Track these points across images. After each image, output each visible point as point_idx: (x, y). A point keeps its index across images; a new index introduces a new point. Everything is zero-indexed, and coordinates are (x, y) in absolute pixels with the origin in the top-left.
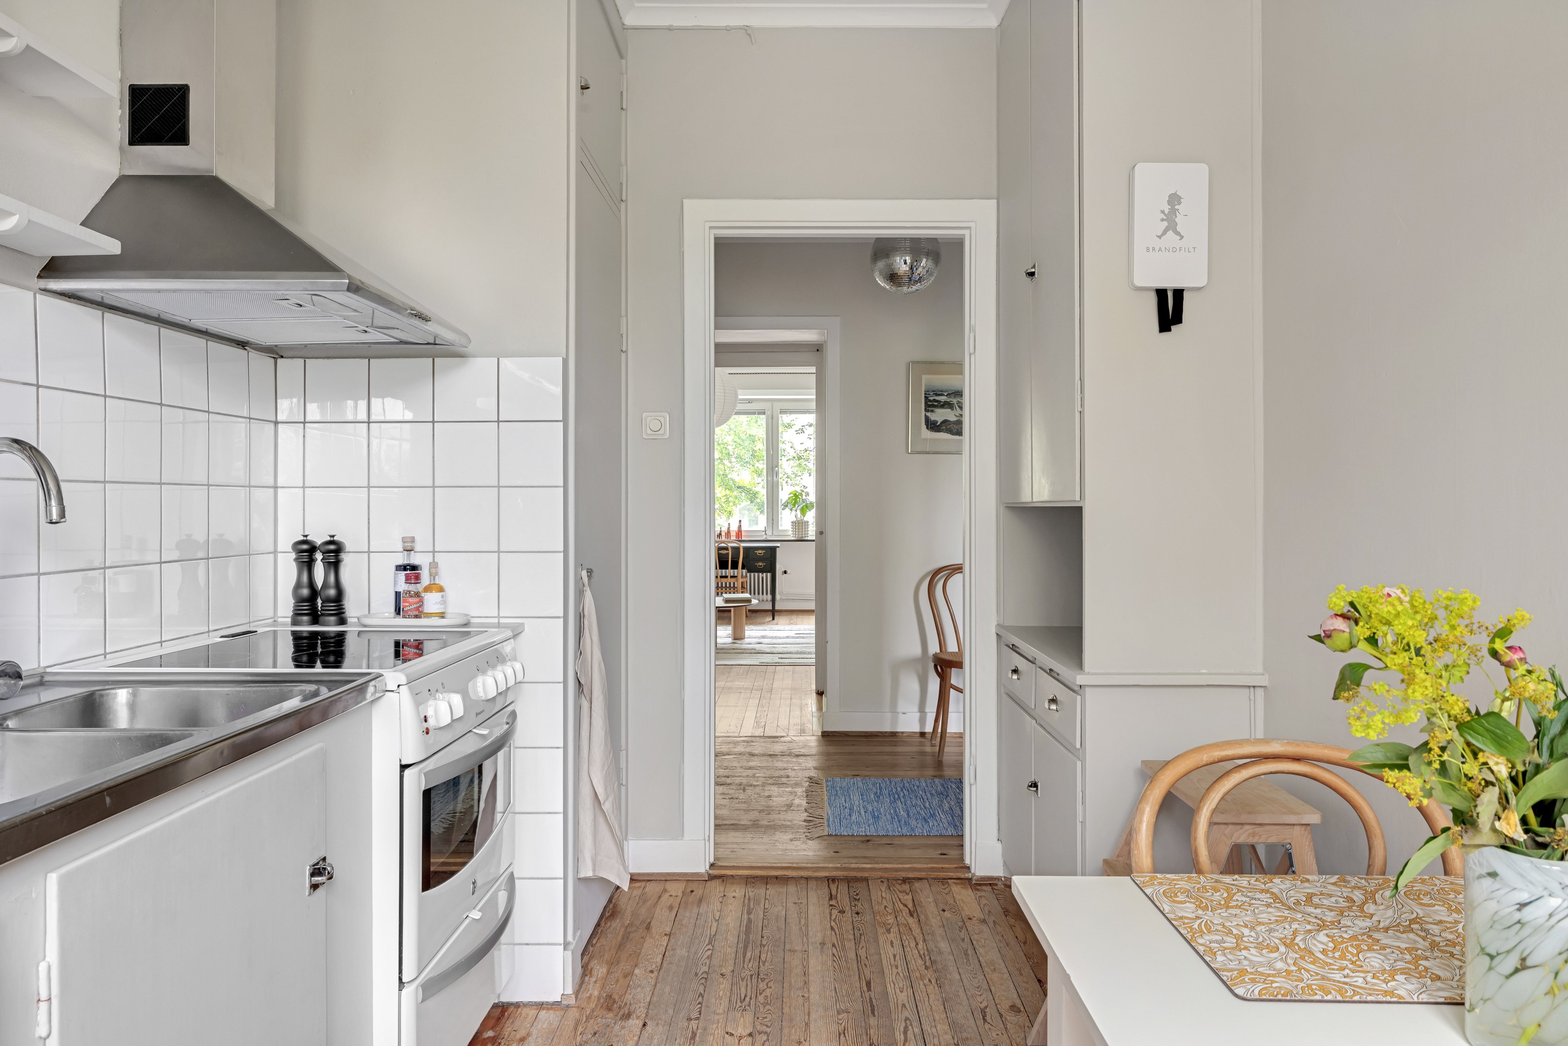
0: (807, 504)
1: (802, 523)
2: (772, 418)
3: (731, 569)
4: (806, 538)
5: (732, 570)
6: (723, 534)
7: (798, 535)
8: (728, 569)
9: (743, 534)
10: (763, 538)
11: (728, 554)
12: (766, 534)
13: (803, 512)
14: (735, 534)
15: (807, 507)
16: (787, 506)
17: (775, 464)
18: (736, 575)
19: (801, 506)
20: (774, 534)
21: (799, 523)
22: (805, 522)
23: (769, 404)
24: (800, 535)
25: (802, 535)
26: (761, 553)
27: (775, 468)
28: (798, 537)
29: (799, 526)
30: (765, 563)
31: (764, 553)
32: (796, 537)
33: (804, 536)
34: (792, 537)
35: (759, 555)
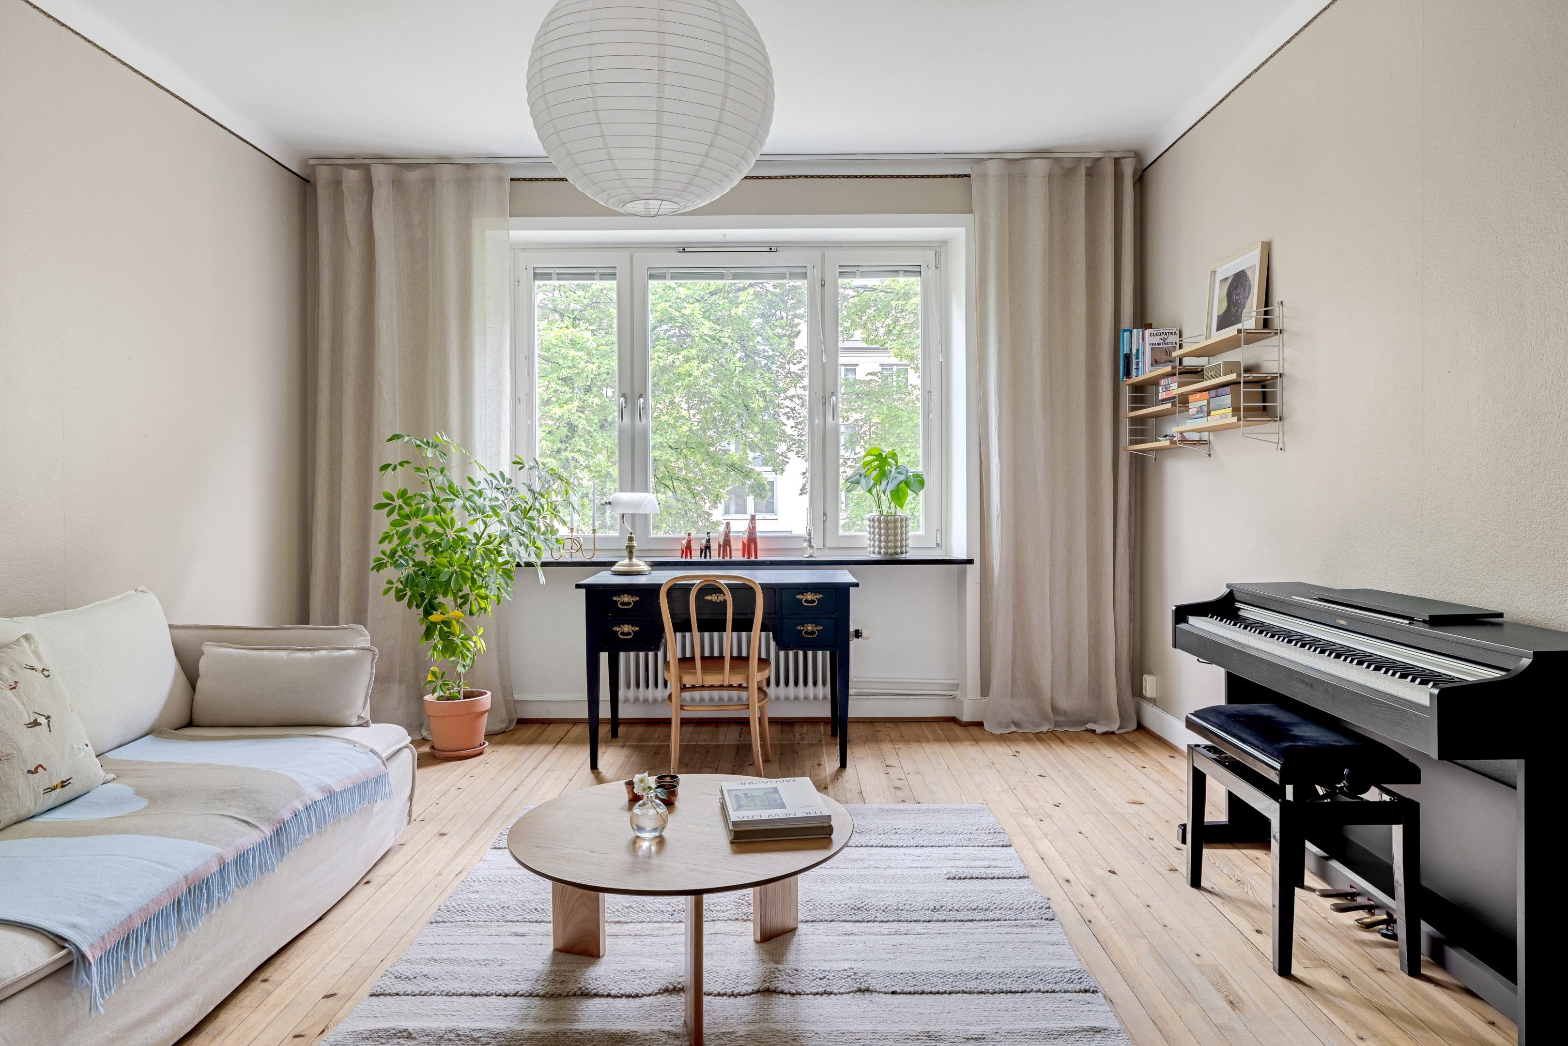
0: (907, 477)
1: (895, 521)
2: (823, 285)
3: (733, 630)
4: (903, 557)
5: (735, 634)
6: (714, 546)
7: (887, 547)
8: (725, 631)
9: (760, 546)
10: (805, 557)
11: (724, 603)
12: (811, 546)
13: (898, 496)
14: (741, 547)
15: (907, 483)
16: (858, 483)
17: (829, 389)
18: (744, 654)
19: (895, 482)
20: (828, 546)
21: (887, 522)
22: (902, 520)
23: (816, 254)
24: (890, 548)
25: (896, 547)
26: (810, 597)
27: (831, 396)
28: (891, 554)
29: (887, 529)
30: (821, 628)
31: (818, 599)
32: (886, 553)
33: (899, 550)
34: (874, 553)
35: (805, 604)
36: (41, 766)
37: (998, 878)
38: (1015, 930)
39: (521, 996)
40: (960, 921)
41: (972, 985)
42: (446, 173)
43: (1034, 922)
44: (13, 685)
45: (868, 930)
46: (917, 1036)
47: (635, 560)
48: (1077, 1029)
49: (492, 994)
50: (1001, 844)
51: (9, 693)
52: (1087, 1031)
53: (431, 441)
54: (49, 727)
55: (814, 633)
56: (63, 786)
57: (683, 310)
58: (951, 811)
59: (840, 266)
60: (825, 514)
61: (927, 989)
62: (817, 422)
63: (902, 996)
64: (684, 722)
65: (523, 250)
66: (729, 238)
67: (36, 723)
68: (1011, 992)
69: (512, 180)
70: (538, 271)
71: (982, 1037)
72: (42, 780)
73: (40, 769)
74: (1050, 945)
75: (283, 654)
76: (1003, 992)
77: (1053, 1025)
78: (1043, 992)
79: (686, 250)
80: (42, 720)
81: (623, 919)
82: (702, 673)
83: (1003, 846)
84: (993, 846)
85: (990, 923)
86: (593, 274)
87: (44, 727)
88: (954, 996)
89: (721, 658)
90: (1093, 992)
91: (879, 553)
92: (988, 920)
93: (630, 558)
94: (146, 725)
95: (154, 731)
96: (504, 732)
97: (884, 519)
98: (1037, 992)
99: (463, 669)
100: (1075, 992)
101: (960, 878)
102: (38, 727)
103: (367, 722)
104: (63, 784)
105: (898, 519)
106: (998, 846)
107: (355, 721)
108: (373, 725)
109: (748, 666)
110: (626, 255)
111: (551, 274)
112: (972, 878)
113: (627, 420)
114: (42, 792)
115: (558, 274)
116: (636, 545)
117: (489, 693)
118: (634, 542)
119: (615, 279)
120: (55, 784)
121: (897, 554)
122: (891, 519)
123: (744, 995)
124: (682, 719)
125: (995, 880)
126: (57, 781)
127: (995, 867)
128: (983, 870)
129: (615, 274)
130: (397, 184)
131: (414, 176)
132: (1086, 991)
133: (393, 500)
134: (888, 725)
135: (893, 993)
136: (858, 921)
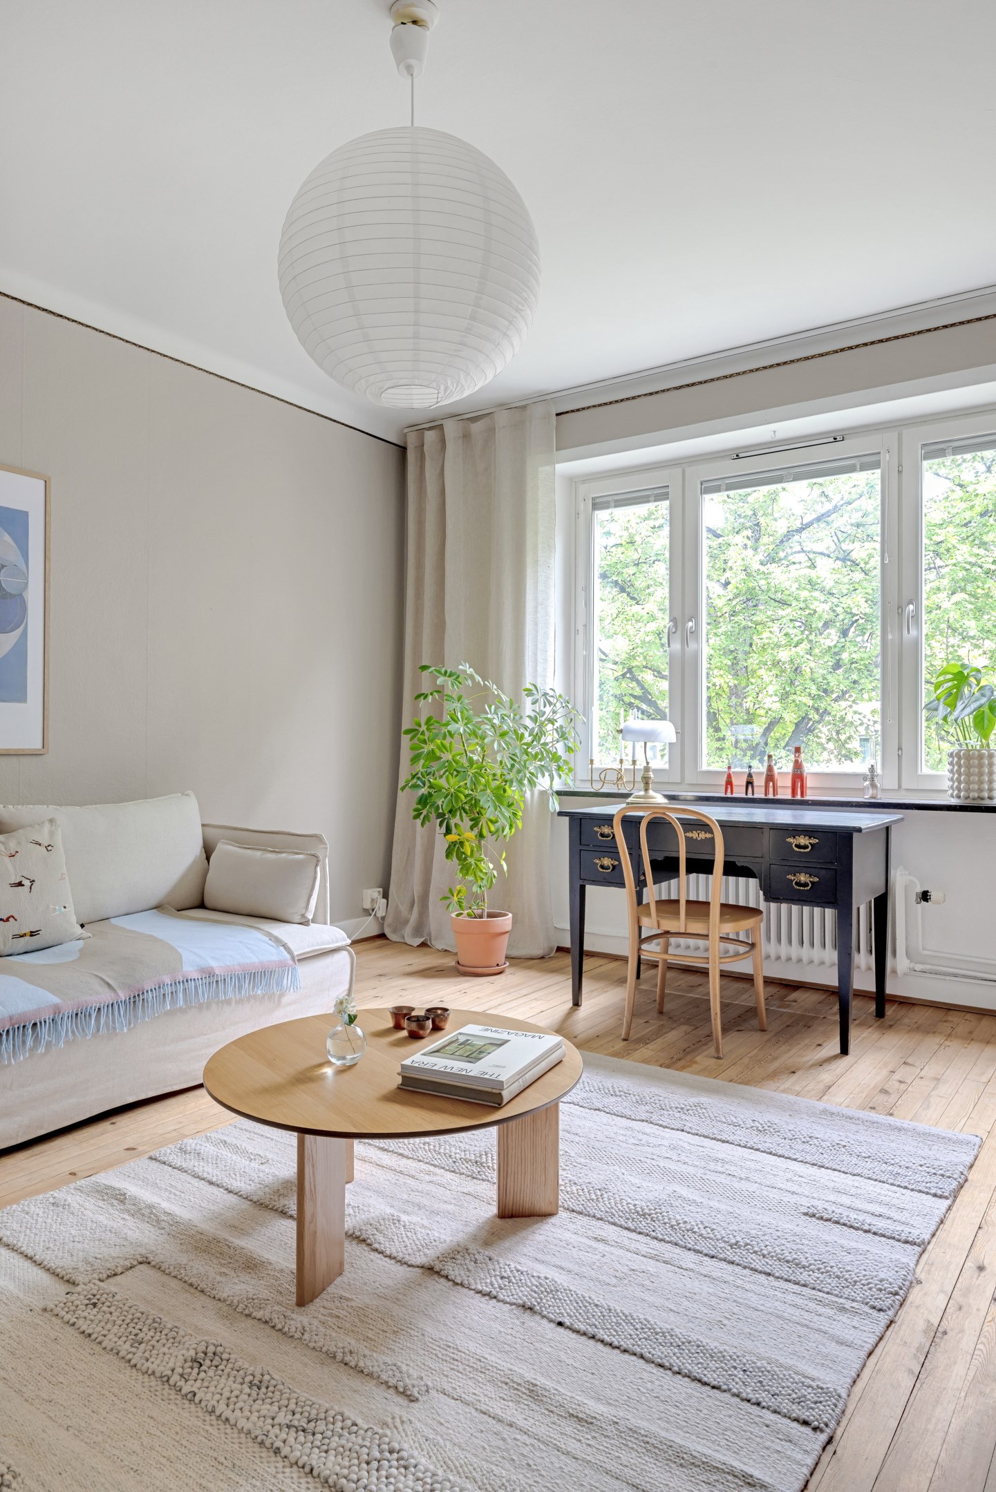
1: (980, 757)
2: (900, 472)
5: (704, 877)
7: (968, 790)
9: (809, 783)
10: (866, 798)
12: (873, 785)
15: (991, 708)
16: (936, 709)
19: (974, 707)
20: (903, 787)
21: (969, 758)
22: (988, 756)
23: (889, 436)
24: (973, 791)
25: (981, 790)
26: (803, 840)
27: (908, 605)
28: (974, 799)
29: (968, 767)
30: (816, 879)
31: (812, 845)
32: (967, 798)
33: (986, 795)
34: (952, 796)
35: (796, 849)
36: (13, 917)
37: (875, 1234)
38: (812, 1305)
39: (240, 1196)
40: (752, 1269)
41: (658, 1353)
42: (502, 419)
43: (848, 1304)
44: (13, 853)
45: (626, 1242)
46: (519, 1384)
47: (651, 792)
48: (724, 1467)
49: (222, 1187)
50: (933, 1191)
51: (7, 860)
52: (735, 1476)
53: (449, 671)
54: (31, 888)
55: (807, 885)
56: (31, 936)
57: (935, 536)
58: (916, 1133)
59: (924, 445)
60: (900, 748)
61: (601, 1334)
62: (890, 637)
63: (568, 1332)
64: (724, 975)
65: (584, 482)
66: (780, 435)
67: (20, 884)
68: (699, 1381)
69: (557, 415)
70: (597, 500)
71: (590, 1420)
72: (12, 928)
73: (11, 919)
74: (837, 1342)
75: (258, 853)
76: (689, 1377)
77: (699, 1447)
78: (743, 1400)
79: (741, 455)
80: (27, 883)
81: (406, 1153)
82: (686, 919)
83: (935, 1195)
84: (920, 1191)
85: (790, 1286)
86: (648, 496)
87: (26, 888)
88: (626, 1356)
89: (677, 902)
90: (815, 1429)
91: (959, 797)
92: (790, 1281)
93: (646, 790)
94: (153, 902)
95: (158, 907)
96: (542, 958)
97: (964, 754)
98: (735, 1395)
99: (479, 889)
100: (790, 1418)
101: (821, 1218)
102: (20, 887)
103: (308, 921)
104: (32, 934)
105: (984, 754)
106: (927, 1193)
107: (297, 918)
108: (312, 924)
109: (707, 915)
110: (678, 471)
111: (609, 502)
112: (837, 1222)
113: (676, 646)
114: (11, 937)
115: (616, 501)
116: (652, 776)
117: (510, 915)
118: (651, 773)
119: (667, 499)
120: (23, 932)
121: (982, 799)
122: (973, 754)
123: (410, 1266)
124: (721, 971)
125: (870, 1235)
126: (27, 931)
127: (888, 1218)
128: (869, 1219)
129: (667, 494)
130: (466, 436)
131: (476, 428)
132: (806, 1423)
133: (420, 726)
134: (969, 1016)
135: (560, 1324)
136: (628, 1229)
